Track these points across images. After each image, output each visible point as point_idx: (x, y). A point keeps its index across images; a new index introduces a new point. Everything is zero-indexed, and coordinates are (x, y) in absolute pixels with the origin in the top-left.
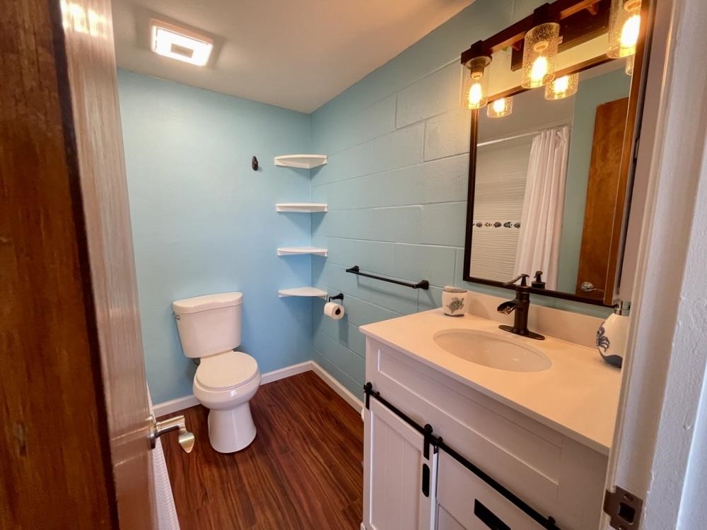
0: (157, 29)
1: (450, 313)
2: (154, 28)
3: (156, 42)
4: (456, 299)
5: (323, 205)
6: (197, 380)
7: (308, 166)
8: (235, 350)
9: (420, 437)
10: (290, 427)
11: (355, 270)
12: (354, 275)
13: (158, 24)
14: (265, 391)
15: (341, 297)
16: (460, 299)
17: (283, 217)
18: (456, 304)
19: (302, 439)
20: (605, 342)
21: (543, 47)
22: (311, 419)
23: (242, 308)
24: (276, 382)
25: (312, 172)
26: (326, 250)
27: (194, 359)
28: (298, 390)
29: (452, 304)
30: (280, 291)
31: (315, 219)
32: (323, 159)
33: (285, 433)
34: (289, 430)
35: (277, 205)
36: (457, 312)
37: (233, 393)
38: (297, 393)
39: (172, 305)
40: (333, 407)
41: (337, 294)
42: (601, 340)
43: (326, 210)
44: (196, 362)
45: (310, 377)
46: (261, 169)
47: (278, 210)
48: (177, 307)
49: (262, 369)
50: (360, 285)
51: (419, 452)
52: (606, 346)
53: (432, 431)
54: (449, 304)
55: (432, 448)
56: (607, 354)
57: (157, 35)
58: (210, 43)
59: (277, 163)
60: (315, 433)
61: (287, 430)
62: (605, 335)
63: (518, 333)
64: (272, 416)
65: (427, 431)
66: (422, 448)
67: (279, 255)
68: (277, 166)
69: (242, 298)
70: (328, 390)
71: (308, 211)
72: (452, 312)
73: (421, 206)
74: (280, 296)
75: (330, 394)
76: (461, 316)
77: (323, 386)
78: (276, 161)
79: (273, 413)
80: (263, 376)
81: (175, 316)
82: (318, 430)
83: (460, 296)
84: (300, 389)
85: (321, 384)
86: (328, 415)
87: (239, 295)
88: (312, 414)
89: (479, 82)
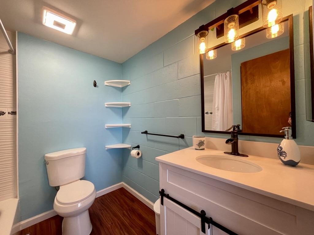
0: (47, 12)
1: (198, 148)
2: (45, 11)
3: (46, 19)
4: (201, 141)
5: (128, 103)
6: (57, 200)
7: (121, 86)
8: (81, 179)
9: (199, 219)
10: (112, 222)
11: (146, 132)
12: (145, 135)
13: (47, 9)
14: (98, 202)
15: (138, 147)
16: (203, 141)
17: (108, 109)
18: (201, 144)
19: (119, 228)
20: (284, 153)
21: (232, 25)
22: (124, 214)
23: (86, 156)
24: (103, 196)
25: (123, 89)
26: (130, 125)
27: (55, 187)
28: (116, 199)
29: (199, 143)
30: (106, 146)
31: (124, 110)
32: (129, 82)
33: (109, 226)
34: (112, 223)
35: (105, 103)
36: (201, 148)
37: (79, 205)
38: (115, 200)
39: (44, 157)
40: (136, 206)
41: (136, 145)
42: (281, 153)
43: (130, 106)
44: (57, 189)
45: (122, 190)
46: (98, 86)
47: (106, 106)
48: (47, 157)
49: (97, 189)
50: (148, 140)
51: (198, 229)
52: (285, 156)
53: (205, 214)
54: (197, 143)
55: (206, 225)
56: (285, 160)
57: (46, 16)
58: (75, 22)
59: (106, 84)
60: (127, 223)
61: (110, 223)
62: (283, 150)
63: (235, 155)
64: (102, 216)
65: (202, 215)
66: (200, 226)
67: (106, 128)
68: (106, 85)
69: (86, 150)
70: (132, 197)
71: (121, 107)
72: (199, 148)
73: (178, 99)
74: (106, 149)
75: (134, 199)
76: (204, 149)
77: (129, 195)
78: (105, 83)
79: (102, 214)
80: (97, 192)
81: (45, 163)
82: (128, 221)
83: (202, 139)
84: (117, 198)
85: (128, 194)
86: (133, 211)
87: (85, 149)
88: (125, 211)
89: (203, 42)
